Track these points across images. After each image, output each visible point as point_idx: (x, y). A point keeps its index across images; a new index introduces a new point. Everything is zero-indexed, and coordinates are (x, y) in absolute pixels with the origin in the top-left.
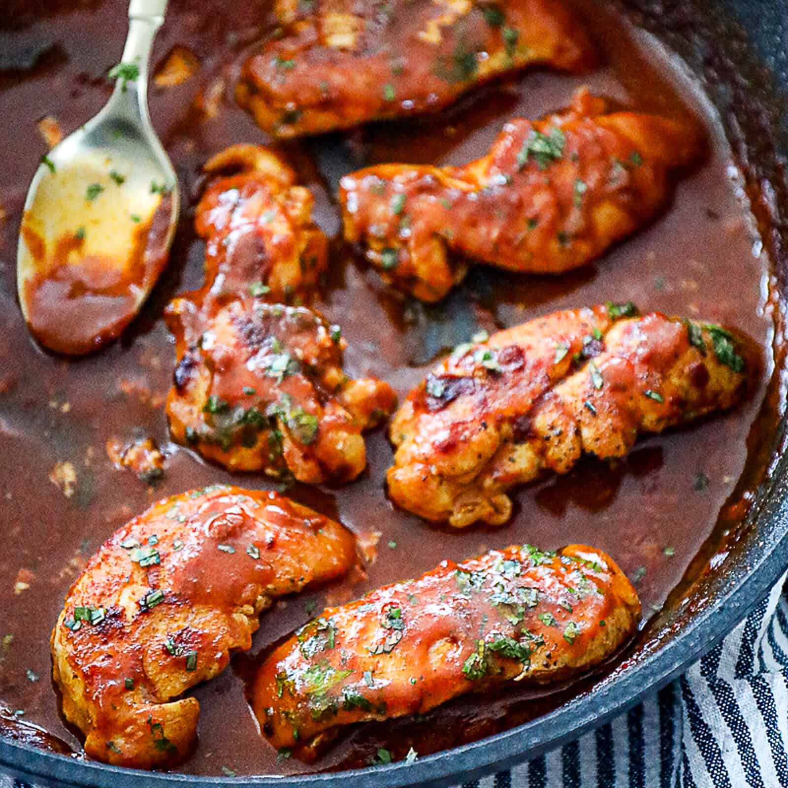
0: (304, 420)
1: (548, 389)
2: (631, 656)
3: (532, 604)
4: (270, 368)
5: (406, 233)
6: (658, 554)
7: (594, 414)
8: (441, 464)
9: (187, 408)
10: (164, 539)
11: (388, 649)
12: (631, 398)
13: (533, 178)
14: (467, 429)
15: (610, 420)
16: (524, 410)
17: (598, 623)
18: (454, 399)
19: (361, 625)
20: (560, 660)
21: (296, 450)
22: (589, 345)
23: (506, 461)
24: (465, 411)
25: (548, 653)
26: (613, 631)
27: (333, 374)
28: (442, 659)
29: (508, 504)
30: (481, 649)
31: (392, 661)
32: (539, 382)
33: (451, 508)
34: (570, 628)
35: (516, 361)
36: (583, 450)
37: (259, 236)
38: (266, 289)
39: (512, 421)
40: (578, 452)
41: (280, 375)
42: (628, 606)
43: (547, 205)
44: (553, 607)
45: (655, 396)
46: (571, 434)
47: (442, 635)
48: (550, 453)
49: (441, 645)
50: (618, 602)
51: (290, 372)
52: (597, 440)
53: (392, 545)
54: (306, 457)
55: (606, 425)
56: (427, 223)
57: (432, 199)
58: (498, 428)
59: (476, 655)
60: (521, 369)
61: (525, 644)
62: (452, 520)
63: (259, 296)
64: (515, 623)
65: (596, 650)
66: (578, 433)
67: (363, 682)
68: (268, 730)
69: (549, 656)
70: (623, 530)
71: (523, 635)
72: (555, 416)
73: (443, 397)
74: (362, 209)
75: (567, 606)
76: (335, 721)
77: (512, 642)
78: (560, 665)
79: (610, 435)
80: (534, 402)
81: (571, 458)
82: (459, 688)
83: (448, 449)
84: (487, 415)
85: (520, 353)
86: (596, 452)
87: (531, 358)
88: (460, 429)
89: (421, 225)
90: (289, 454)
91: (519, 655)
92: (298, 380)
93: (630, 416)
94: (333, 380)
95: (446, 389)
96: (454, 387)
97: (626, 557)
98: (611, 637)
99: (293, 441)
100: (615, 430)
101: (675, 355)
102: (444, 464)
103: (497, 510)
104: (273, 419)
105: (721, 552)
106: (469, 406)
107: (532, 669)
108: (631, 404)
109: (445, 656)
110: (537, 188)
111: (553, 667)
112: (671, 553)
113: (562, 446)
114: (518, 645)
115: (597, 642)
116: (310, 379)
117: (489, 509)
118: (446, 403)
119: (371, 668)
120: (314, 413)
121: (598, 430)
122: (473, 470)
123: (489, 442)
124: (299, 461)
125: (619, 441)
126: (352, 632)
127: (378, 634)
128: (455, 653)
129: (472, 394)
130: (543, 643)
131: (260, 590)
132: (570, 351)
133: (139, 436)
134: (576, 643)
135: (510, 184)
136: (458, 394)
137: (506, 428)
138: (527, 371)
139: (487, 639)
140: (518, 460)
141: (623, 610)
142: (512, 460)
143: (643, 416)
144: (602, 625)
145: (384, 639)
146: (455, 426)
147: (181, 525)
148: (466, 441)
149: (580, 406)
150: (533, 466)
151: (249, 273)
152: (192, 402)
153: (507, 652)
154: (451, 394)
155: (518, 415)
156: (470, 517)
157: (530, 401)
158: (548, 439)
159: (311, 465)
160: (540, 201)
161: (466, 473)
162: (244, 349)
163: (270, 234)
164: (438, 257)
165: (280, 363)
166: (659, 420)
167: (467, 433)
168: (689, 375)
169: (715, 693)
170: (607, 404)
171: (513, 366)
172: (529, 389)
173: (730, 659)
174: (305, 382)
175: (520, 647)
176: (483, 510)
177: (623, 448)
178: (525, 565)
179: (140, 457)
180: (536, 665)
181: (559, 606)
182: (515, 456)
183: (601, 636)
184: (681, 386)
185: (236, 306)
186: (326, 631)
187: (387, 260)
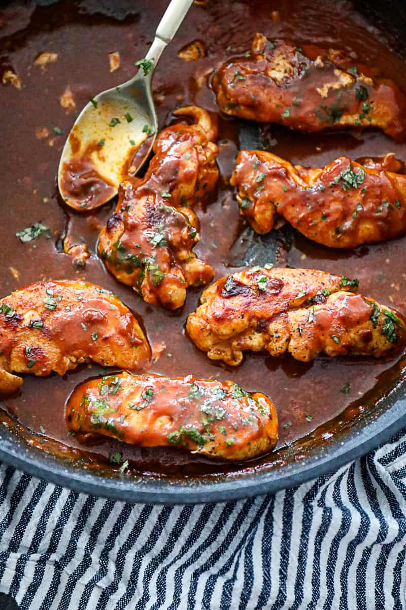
0: (157, 273)
1: (285, 311)
2: (254, 467)
3: (218, 418)
4: (152, 238)
5: (258, 195)
6: (302, 418)
7: (301, 335)
8: (213, 325)
9: (108, 240)
10: (65, 301)
11: (138, 409)
12: (323, 335)
13: (336, 193)
14: (233, 314)
15: (306, 342)
16: (267, 317)
17: (247, 442)
18: (235, 295)
19: (132, 390)
20: (219, 452)
21: (148, 286)
22: (319, 296)
23: (247, 337)
24: (237, 304)
25: (214, 446)
26: (253, 449)
27: (184, 254)
28: (161, 426)
29: (241, 357)
30: (181, 430)
31: (137, 416)
32: (282, 305)
33: (210, 348)
34: (230, 440)
35: (276, 289)
36: (287, 349)
37: (178, 165)
38: (169, 195)
39: (259, 319)
40: (284, 350)
41: (156, 244)
42: (269, 438)
43: (337, 211)
44: (229, 424)
45: (336, 339)
46: (284, 340)
47: (167, 414)
48: (270, 344)
49: (164, 418)
50: (265, 435)
51: (161, 245)
52: (295, 348)
53: (170, 355)
54: (151, 292)
55: (303, 343)
56: (270, 195)
57: (280, 183)
58: (250, 320)
59: (177, 432)
60: (276, 295)
61: (204, 437)
62: (209, 354)
63: (164, 198)
64: (205, 424)
65: (240, 455)
66: (288, 340)
67: (118, 420)
68: (70, 418)
69: (214, 448)
70: (292, 398)
71: (206, 432)
72: (280, 327)
73: (230, 292)
74: (242, 172)
75: (235, 427)
76: (98, 431)
77: (198, 434)
78: (217, 454)
79: (303, 349)
80: (274, 314)
81: (278, 352)
82: (163, 444)
83: (219, 320)
84: (247, 311)
85: (281, 285)
86: (293, 354)
87: (285, 291)
88: (230, 312)
89: (266, 194)
90: (144, 286)
91: (199, 441)
92: (164, 250)
93: (319, 344)
94: (183, 257)
95: (234, 288)
96: (238, 289)
97: (285, 412)
98: (252, 451)
99: (148, 280)
100: (306, 348)
101: (359, 322)
102: (214, 326)
103: (234, 358)
104: (144, 265)
105: (330, 433)
106: (240, 303)
107: (202, 451)
108: (322, 338)
109: (163, 425)
110: (335, 200)
111: (213, 454)
112: (309, 420)
113: (277, 343)
114: (200, 436)
115: (241, 451)
116: (169, 252)
117: (229, 357)
118: (231, 296)
119: (126, 414)
120: (165, 271)
121: (298, 344)
122: (228, 335)
123: (241, 325)
124: (147, 292)
125: (307, 354)
126: (126, 391)
127: (137, 399)
128: (168, 426)
129: (245, 297)
130: (213, 441)
131: (84, 355)
132: (307, 295)
133: (83, 242)
134: (230, 447)
135: (323, 191)
136: (238, 294)
137: (254, 321)
138: (279, 297)
139: (186, 426)
140: (253, 339)
141: (266, 440)
142: (251, 339)
143: (325, 346)
144: (249, 444)
145: (139, 403)
146: (228, 310)
147: (76, 300)
148: (230, 320)
149: (296, 327)
150: (260, 346)
151: (164, 183)
152: (111, 238)
153: (193, 438)
154: (235, 292)
155: (262, 318)
156: (217, 357)
157: (272, 314)
158: (272, 336)
159: (151, 296)
160: (335, 206)
161: (224, 335)
162: (145, 223)
163: (184, 167)
164: (268, 214)
165: (158, 238)
166: (333, 352)
167: (232, 316)
168: (360, 335)
169: (285, 504)
170: (309, 333)
171: (273, 291)
172: (274, 307)
173: (305, 489)
174: (167, 253)
175: (201, 438)
176: (227, 356)
177: (307, 358)
178: (228, 395)
179: (78, 252)
180: (205, 450)
181: (232, 426)
182: (253, 337)
183: (246, 449)
184: (354, 339)
185: (151, 198)
186: (115, 385)
187: (244, 203)
